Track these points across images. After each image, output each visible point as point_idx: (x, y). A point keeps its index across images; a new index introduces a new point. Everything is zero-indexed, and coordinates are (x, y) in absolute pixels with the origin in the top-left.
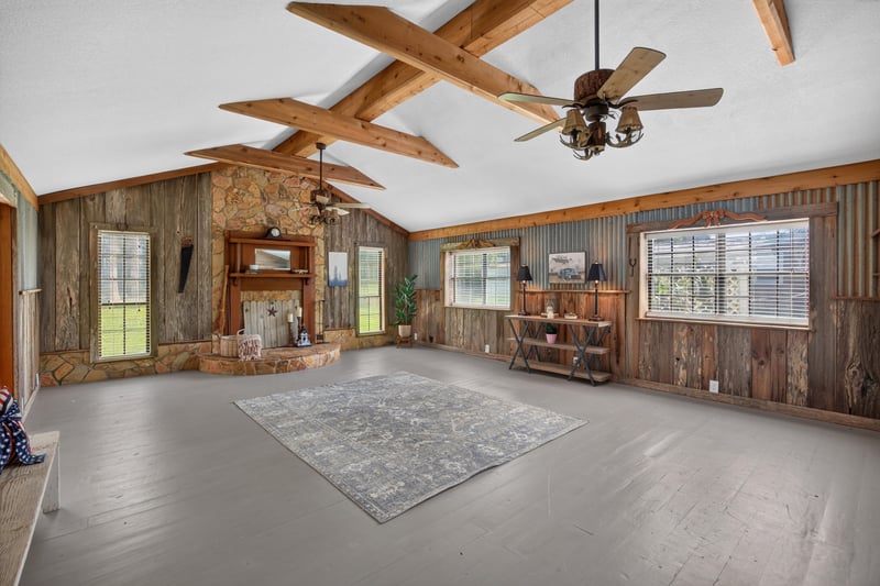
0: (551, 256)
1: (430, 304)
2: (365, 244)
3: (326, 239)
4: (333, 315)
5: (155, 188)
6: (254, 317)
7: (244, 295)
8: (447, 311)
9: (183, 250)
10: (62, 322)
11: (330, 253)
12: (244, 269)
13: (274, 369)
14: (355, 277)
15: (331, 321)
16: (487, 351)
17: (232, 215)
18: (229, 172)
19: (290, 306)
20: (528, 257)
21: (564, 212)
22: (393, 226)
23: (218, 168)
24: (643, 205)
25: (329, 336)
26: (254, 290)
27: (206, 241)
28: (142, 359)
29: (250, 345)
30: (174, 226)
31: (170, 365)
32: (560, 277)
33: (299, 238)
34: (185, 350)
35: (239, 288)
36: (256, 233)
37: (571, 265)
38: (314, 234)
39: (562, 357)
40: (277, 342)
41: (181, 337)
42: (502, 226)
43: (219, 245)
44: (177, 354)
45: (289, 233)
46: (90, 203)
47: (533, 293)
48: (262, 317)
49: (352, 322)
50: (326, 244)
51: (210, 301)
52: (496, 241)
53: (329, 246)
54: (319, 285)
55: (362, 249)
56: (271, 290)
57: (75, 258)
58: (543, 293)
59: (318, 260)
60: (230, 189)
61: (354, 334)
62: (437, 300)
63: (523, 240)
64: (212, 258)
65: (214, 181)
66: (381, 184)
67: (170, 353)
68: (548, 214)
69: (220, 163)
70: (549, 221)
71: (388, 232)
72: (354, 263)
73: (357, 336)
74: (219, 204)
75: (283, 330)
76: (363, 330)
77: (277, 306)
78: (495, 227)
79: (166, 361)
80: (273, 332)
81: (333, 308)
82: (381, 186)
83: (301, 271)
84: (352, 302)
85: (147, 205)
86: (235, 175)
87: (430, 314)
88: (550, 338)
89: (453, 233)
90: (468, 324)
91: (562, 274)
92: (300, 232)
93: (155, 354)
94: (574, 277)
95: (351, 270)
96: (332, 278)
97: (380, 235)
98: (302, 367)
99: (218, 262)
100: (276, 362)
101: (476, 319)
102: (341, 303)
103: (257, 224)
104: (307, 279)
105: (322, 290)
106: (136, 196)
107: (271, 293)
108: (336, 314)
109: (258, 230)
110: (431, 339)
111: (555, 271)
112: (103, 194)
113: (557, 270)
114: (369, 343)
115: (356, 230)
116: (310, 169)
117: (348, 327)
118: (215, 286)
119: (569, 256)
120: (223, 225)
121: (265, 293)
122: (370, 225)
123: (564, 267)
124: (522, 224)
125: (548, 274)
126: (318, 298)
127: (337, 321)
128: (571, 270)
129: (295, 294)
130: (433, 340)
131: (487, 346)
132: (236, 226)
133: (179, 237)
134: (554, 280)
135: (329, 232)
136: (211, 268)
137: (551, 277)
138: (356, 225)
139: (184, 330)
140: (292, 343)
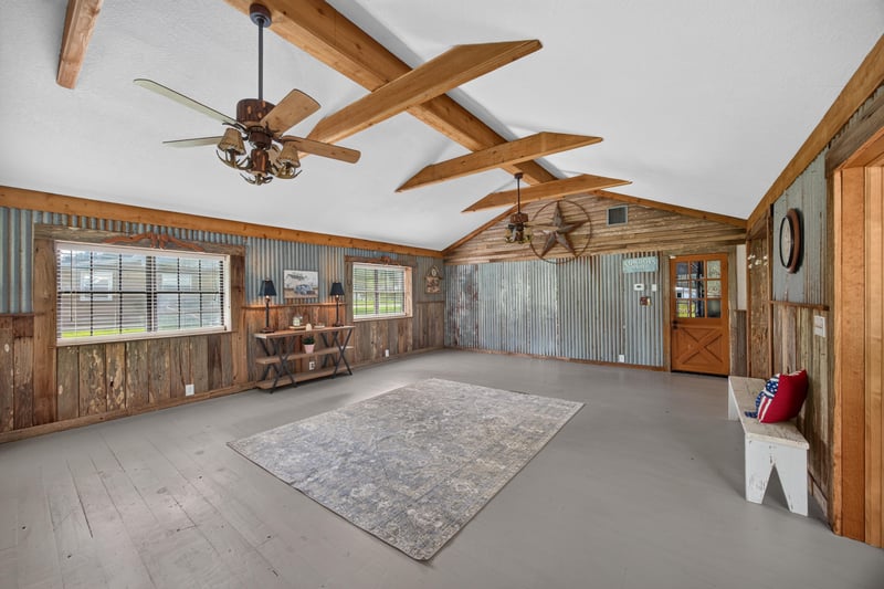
0: (287, 272)
16: (191, 392)
20: (255, 270)
24: (355, 243)
32: (295, 292)
37: (306, 282)
39: (298, 366)
52: (206, 246)
58: (276, 308)
63: (248, 251)
70: (281, 235)
88: (309, 348)
91: (298, 290)
94: (309, 293)
111: (291, 287)
113: (293, 286)
119: (304, 273)
123: (300, 283)
124: (247, 232)
125: (284, 289)
128: (306, 286)
134: (290, 295)
137: (286, 292)
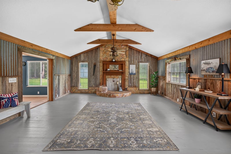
0: (202, 62)
1: (163, 81)
2: (141, 62)
3: (129, 61)
4: (131, 83)
5: (89, 52)
6: (109, 82)
7: (107, 77)
8: (167, 84)
9: (94, 66)
10: (74, 81)
11: (130, 65)
12: (106, 70)
13: (108, 96)
14: (138, 72)
15: (130, 85)
16: (178, 101)
17: (104, 57)
18: (104, 46)
19: (119, 80)
20: (193, 63)
21: (209, 40)
22: (151, 56)
23: (101, 46)
25: (129, 89)
26: (109, 75)
27: (99, 63)
28: (86, 90)
29: (104, 89)
30: (92, 60)
31: (91, 92)
32: (206, 72)
33: (121, 61)
34: (94, 89)
35: (105, 75)
36: (110, 61)
37: (211, 66)
38: (126, 60)
40: (114, 89)
41: (94, 86)
42: (184, 51)
43: (101, 64)
44: (93, 90)
45: (118, 60)
46: (78, 57)
47: (194, 79)
48: (111, 82)
49: (137, 85)
50: (129, 63)
51: (99, 78)
52: (181, 57)
53: (130, 63)
54: (127, 74)
55: (140, 64)
56: (113, 75)
57: (76, 68)
58: (199, 79)
59: (127, 67)
60: (104, 50)
61: (138, 89)
62: (164, 80)
63: (191, 56)
64: (100, 68)
65: (100, 49)
66: (140, 43)
67: (91, 89)
68: (201, 42)
69: (101, 45)
70: (202, 45)
71: (150, 58)
72: (138, 68)
73: (139, 90)
74: (101, 54)
75: (116, 86)
76: (141, 88)
77: (115, 80)
78: (181, 52)
79: (90, 91)
80: (114, 87)
81: (131, 81)
82: (140, 44)
83: (120, 70)
84: (137, 80)
85: (87, 56)
86: (105, 47)
87: (163, 85)
88: (197, 100)
89: (169, 56)
90: (172, 90)
91: (207, 70)
92: (121, 60)
93: (88, 89)
94: (213, 72)
95: (137, 70)
96: (131, 72)
97: (147, 59)
98: (115, 97)
99: (101, 68)
100: (108, 94)
101: (175, 88)
102: (134, 80)
103: (110, 59)
104: (123, 73)
105: (128, 76)
106: (86, 55)
107: (114, 76)
108: (132, 83)
109: (110, 60)
110: (163, 93)
111: (204, 69)
112: (80, 55)
113: (205, 68)
114: (143, 92)
115: (139, 58)
116: (116, 42)
117: (135, 87)
118: (101, 74)
119: (210, 61)
120: (102, 60)
121: (112, 76)
122: (144, 56)
123: (208, 66)
124: (191, 49)
125: (201, 70)
126: (126, 78)
127: (132, 85)
128: (211, 68)
129: (120, 76)
130: (163, 94)
131: (178, 99)
132: (105, 59)
133: (93, 63)
134: (204, 73)
135: (130, 59)
136: (100, 70)
137: (202, 72)
138: (139, 56)
139: (94, 84)
140: (118, 90)
